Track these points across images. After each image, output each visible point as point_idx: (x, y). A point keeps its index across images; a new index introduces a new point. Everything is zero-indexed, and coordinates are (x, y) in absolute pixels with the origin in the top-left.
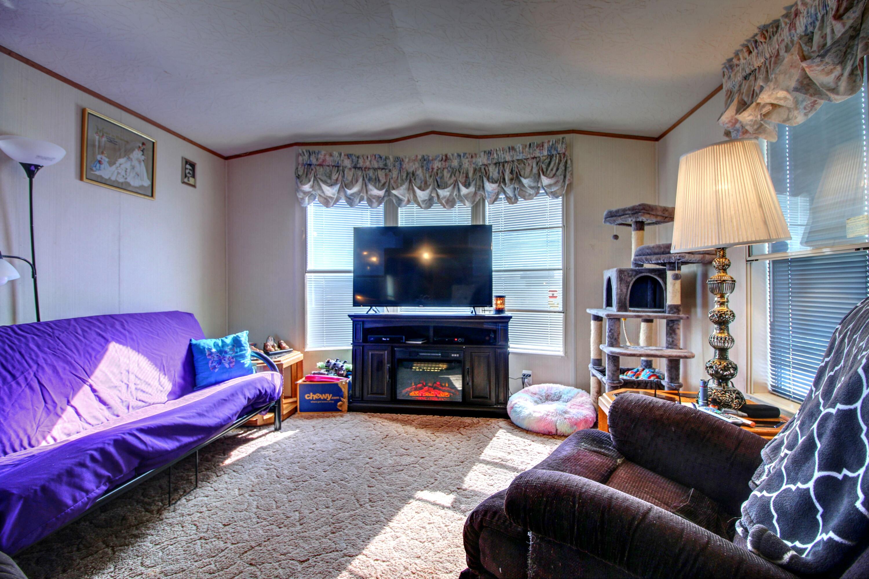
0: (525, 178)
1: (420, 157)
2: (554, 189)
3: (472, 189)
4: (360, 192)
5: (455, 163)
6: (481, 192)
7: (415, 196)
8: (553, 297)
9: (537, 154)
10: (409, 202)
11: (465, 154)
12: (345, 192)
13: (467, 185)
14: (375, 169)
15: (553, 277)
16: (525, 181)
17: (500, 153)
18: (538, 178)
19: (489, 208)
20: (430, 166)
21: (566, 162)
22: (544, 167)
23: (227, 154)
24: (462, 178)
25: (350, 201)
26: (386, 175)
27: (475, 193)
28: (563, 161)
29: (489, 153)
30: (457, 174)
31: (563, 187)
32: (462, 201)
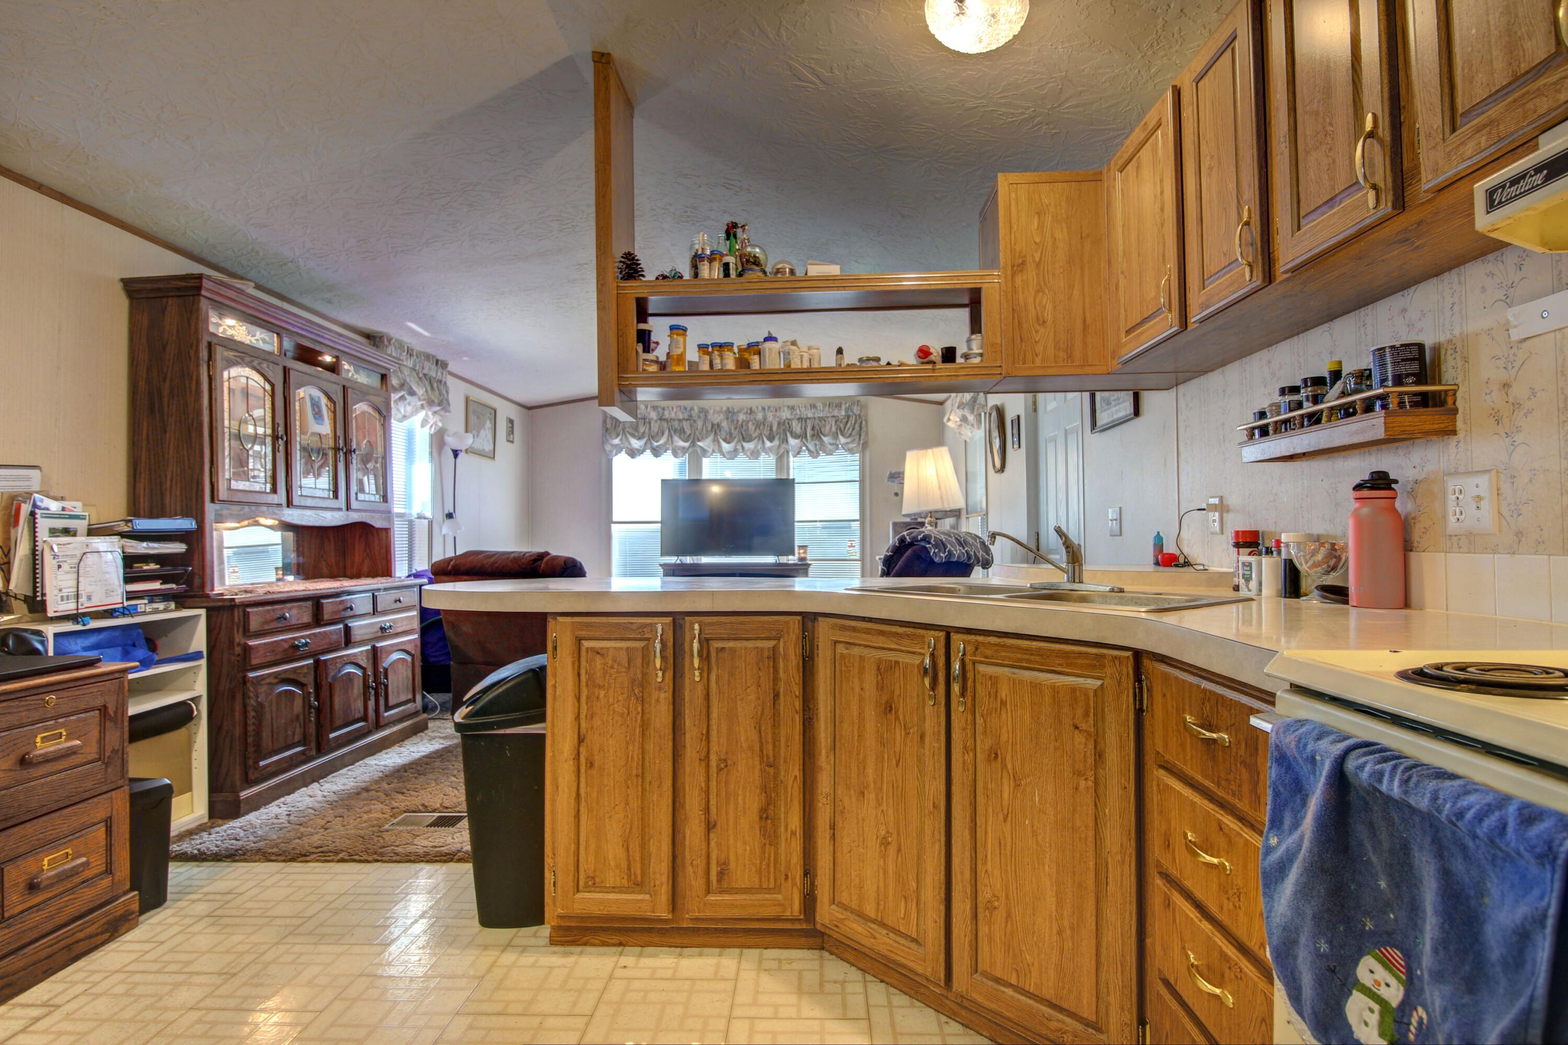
0: (825, 436)
1: (725, 409)
2: (851, 446)
3: (776, 442)
4: (666, 443)
5: (760, 416)
6: (784, 446)
7: (720, 446)
8: (851, 546)
9: (836, 413)
10: (713, 451)
11: (769, 408)
12: (651, 443)
13: (771, 439)
14: (680, 420)
15: (850, 527)
16: (825, 439)
17: (803, 410)
18: (836, 437)
19: (793, 461)
20: (735, 418)
21: (861, 423)
22: (842, 426)
23: (529, 405)
24: (766, 432)
25: (656, 453)
26: (691, 426)
27: (779, 446)
28: (859, 422)
29: (792, 408)
30: (762, 427)
31: (859, 444)
32: (766, 453)
